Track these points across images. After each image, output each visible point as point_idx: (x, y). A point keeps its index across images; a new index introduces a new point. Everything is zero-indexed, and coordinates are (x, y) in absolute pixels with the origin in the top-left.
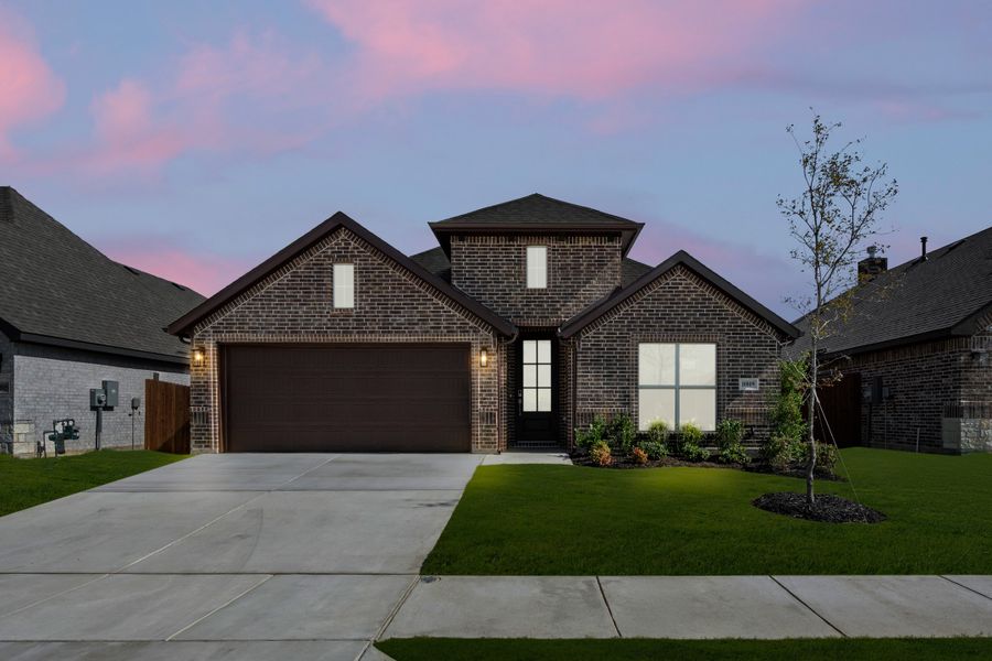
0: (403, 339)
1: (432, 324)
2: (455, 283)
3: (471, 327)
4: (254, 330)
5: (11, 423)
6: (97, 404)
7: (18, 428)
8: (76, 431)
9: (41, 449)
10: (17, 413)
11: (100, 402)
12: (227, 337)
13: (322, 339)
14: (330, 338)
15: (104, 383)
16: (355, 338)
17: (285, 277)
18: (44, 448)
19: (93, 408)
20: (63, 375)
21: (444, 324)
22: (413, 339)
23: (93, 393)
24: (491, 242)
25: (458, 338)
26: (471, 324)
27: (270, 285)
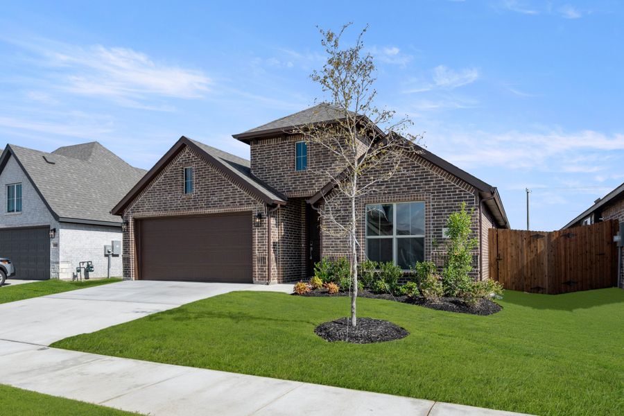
0: (216, 211)
1: (231, 200)
2: (252, 172)
3: (252, 201)
4: (148, 210)
5: (58, 263)
6: (107, 253)
7: (61, 265)
8: (92, 267)
9: (75, 277)
10: (61, 258)
11: (109, 252)
12: (137, 215)
13: (178, 213)
14: (181, 213)
15: (113, 242)
16: (193, 212)
17: (161, 178)
18: (76, 276)
19: (106, 255)
20: (88, 238)
21: (238, 200)
22: (222, 210)
23: (105, 247)
24: (273, 142)
25: (245, 208)
26: (253, 199)
27: (155, 183)
